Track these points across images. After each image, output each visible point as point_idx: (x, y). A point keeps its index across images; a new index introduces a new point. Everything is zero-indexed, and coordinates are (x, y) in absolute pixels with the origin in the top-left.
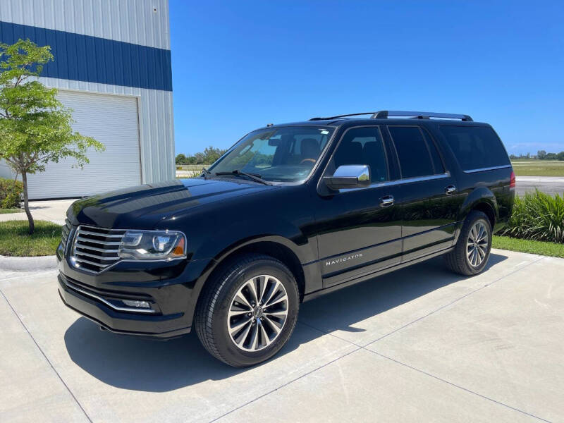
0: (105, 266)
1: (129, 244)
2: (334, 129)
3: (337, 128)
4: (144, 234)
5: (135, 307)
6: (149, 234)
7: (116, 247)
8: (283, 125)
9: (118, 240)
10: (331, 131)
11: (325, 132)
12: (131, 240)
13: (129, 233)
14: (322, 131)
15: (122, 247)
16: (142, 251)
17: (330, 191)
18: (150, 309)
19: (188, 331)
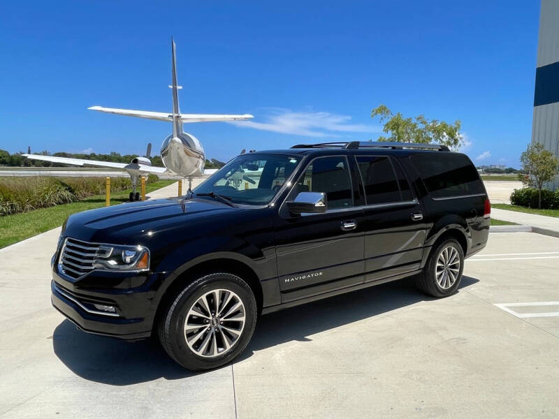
0: (82, 274)
1: (102, 256)
2: (302, 158)
3: (305, 157)
4: (115, 248)
5: (103, 311)
6: (119, 248)
7: (91, 258)
8: (263, 152)
9: (93, 252)
10: (299, 159)
11: (293, 161)
12: (103, 252)
13: (103, 246)
14: (290, 160)
15: (96, 258)
16: (113, 263)
17: (292, 215)
18: (115, 313)
19: (149, 335)
